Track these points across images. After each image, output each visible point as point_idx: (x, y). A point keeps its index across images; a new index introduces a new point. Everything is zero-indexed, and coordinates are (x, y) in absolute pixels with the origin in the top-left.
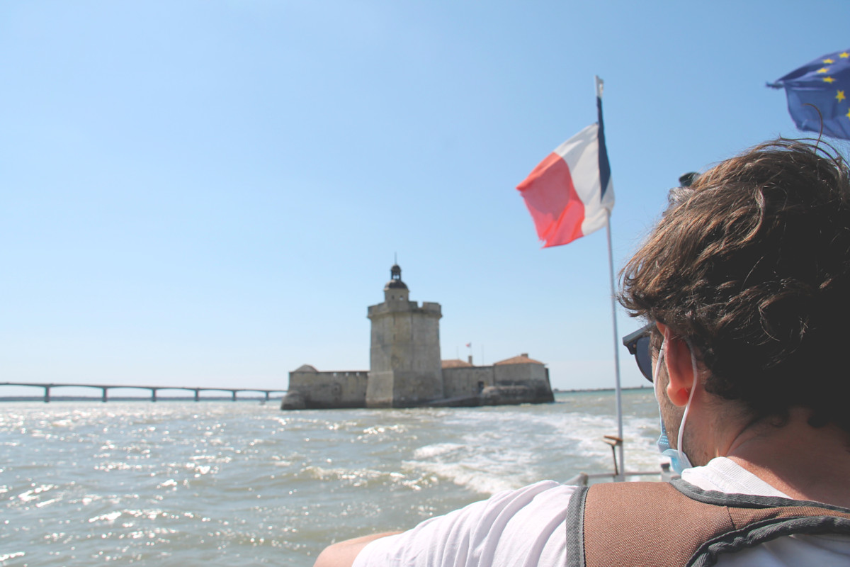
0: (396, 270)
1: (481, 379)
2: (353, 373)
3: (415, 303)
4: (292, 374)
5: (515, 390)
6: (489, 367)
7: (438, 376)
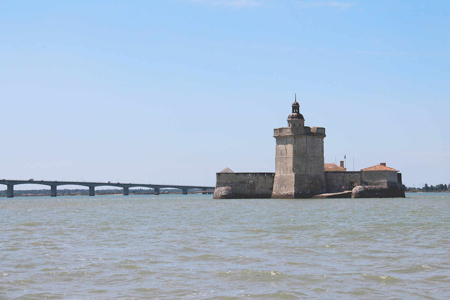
0: (296, 107)
1: (352, 180)
2: (263, 174)
3: (308, 128)
4: (219, 175)
5: (375, 188)
6: (358, 172)
7: (323, 177)
